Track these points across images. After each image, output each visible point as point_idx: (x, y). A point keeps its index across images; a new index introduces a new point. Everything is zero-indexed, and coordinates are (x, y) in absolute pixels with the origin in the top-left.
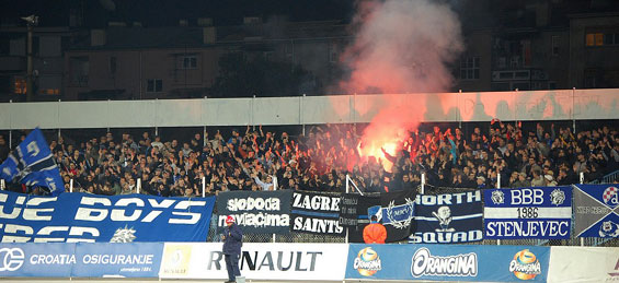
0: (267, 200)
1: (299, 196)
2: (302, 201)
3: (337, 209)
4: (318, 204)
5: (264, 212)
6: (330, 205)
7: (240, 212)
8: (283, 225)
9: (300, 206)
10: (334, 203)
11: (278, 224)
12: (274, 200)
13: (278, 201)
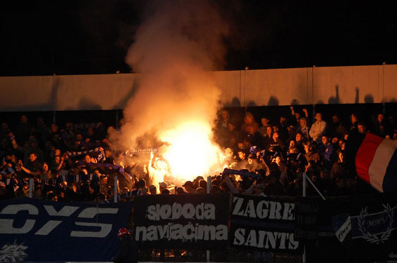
0: (199, 207)
1: (241, 201)
2: (244, 207)
3: (291, 218)
4: (266, 212)
5: (194, 221)
6: (282, 212)
7: (162, 222)
8: (219, 238)
9: (241, 214)
10: (286, 210)
11: (213, 238)
12: (208, 206)
13: (213, 207)
